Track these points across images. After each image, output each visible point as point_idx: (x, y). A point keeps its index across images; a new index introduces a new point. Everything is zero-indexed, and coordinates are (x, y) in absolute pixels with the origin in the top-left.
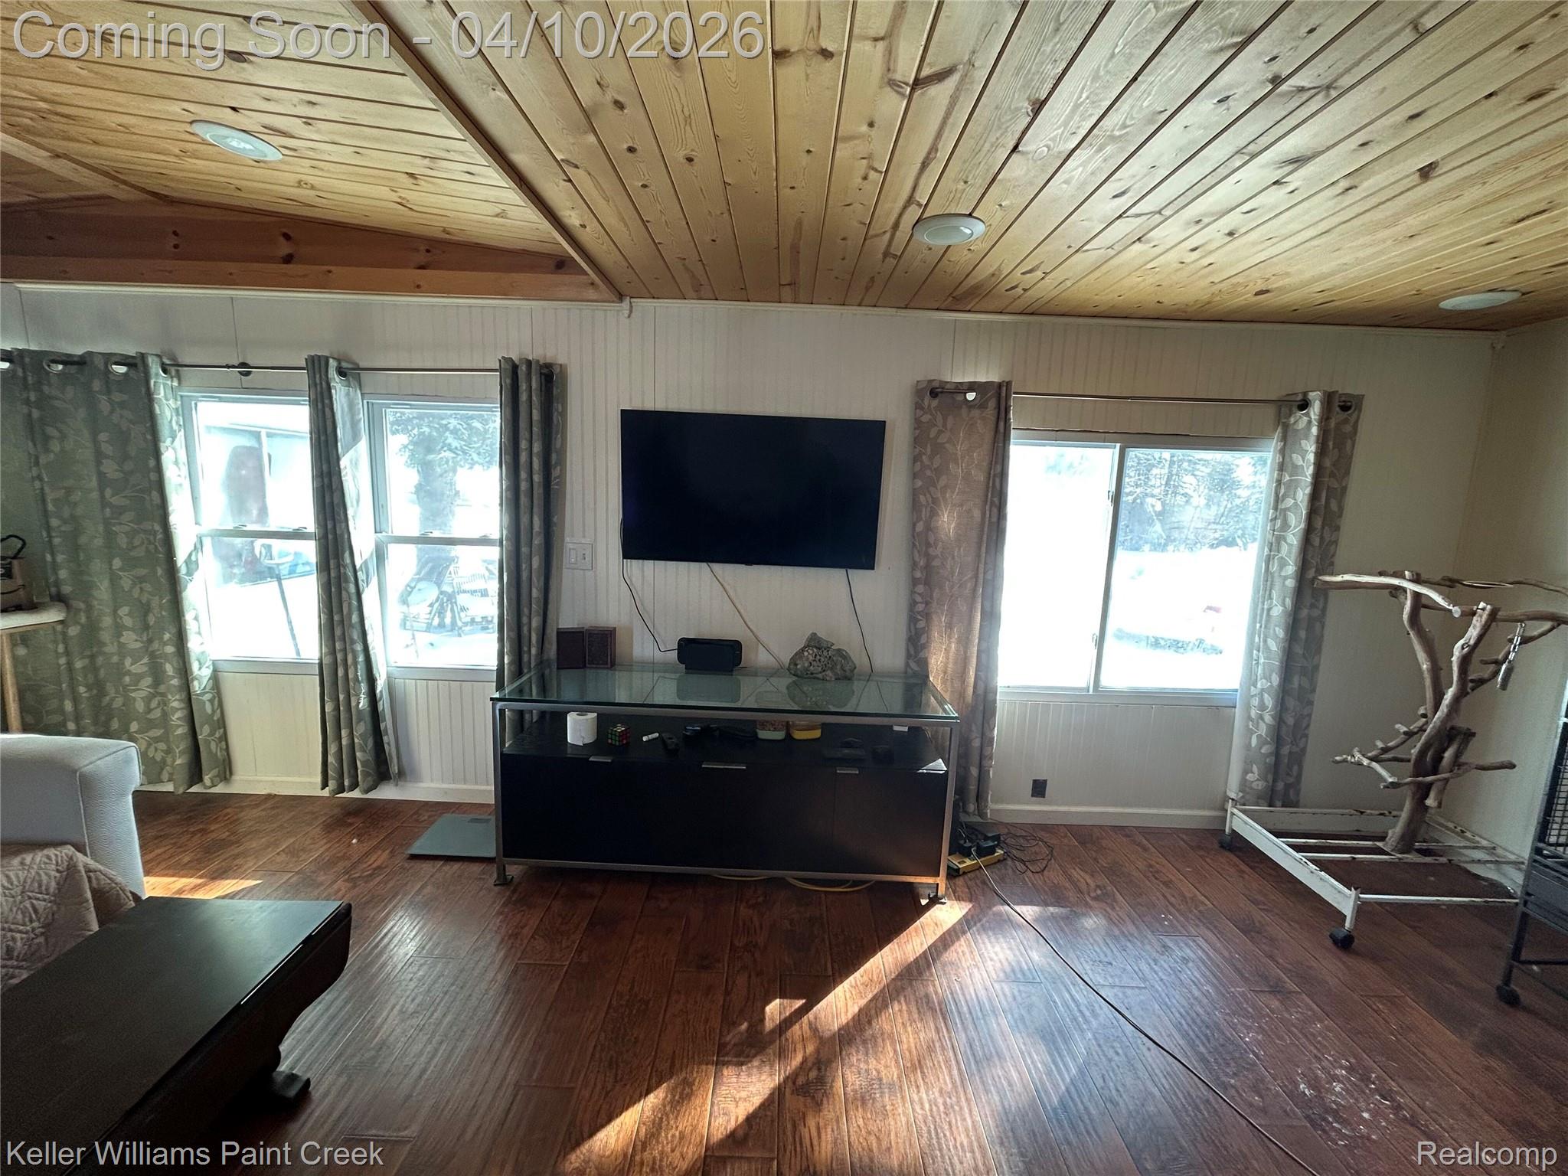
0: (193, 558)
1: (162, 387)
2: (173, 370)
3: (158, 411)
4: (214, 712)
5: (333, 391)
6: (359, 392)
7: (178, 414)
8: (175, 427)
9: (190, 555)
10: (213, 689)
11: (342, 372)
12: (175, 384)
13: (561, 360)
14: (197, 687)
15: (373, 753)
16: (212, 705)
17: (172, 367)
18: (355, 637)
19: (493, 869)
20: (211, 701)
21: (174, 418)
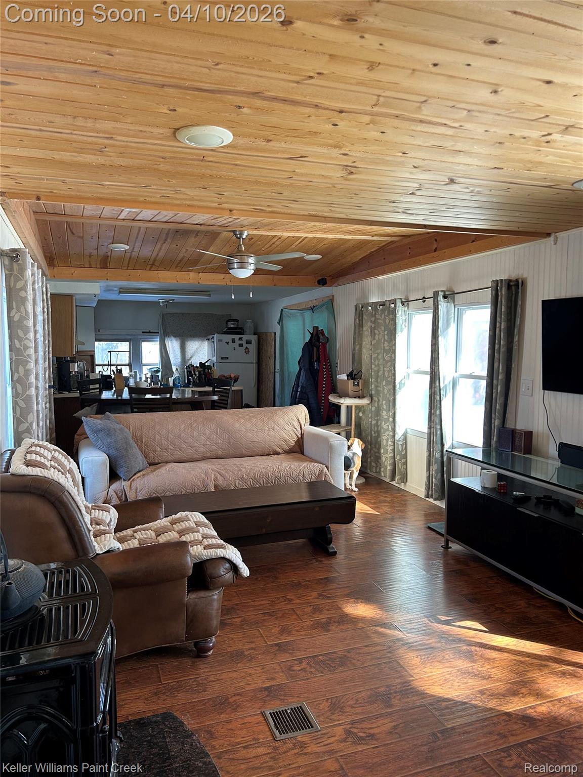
0: (403, 382)
1: (401, 311)
2: (406, 304)
3: (397, 321)
4: (402, 450)
5: (439, 306)
6: (453, 305)
7: (405, 322)
8: (403, 326)
9: (402, 380)
10: (403, 440)
11: (445, 297)
12: (406, 309)
13: (525, 276)
14: (397, 437)
15: (440, 480)
16: (402, 447)
17: (406, 302)
18: (437, 422)
19: (443, 540)
20: (402, 445)
21: (404, 323)
